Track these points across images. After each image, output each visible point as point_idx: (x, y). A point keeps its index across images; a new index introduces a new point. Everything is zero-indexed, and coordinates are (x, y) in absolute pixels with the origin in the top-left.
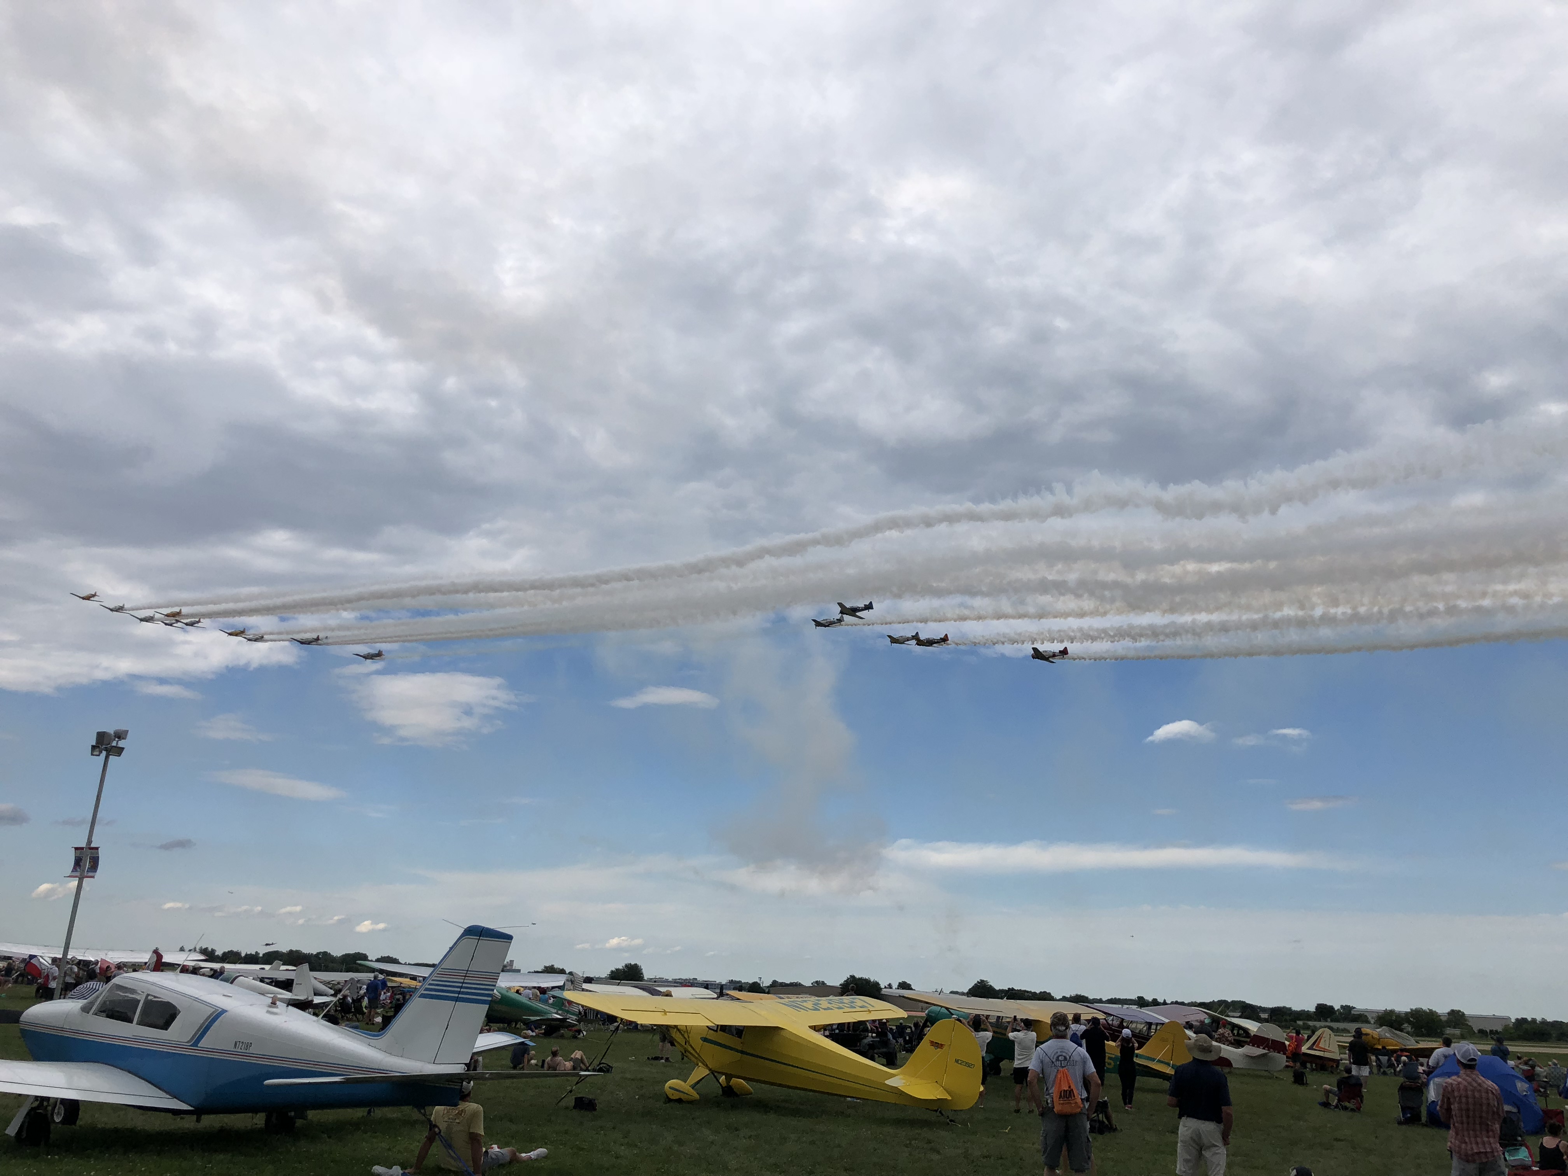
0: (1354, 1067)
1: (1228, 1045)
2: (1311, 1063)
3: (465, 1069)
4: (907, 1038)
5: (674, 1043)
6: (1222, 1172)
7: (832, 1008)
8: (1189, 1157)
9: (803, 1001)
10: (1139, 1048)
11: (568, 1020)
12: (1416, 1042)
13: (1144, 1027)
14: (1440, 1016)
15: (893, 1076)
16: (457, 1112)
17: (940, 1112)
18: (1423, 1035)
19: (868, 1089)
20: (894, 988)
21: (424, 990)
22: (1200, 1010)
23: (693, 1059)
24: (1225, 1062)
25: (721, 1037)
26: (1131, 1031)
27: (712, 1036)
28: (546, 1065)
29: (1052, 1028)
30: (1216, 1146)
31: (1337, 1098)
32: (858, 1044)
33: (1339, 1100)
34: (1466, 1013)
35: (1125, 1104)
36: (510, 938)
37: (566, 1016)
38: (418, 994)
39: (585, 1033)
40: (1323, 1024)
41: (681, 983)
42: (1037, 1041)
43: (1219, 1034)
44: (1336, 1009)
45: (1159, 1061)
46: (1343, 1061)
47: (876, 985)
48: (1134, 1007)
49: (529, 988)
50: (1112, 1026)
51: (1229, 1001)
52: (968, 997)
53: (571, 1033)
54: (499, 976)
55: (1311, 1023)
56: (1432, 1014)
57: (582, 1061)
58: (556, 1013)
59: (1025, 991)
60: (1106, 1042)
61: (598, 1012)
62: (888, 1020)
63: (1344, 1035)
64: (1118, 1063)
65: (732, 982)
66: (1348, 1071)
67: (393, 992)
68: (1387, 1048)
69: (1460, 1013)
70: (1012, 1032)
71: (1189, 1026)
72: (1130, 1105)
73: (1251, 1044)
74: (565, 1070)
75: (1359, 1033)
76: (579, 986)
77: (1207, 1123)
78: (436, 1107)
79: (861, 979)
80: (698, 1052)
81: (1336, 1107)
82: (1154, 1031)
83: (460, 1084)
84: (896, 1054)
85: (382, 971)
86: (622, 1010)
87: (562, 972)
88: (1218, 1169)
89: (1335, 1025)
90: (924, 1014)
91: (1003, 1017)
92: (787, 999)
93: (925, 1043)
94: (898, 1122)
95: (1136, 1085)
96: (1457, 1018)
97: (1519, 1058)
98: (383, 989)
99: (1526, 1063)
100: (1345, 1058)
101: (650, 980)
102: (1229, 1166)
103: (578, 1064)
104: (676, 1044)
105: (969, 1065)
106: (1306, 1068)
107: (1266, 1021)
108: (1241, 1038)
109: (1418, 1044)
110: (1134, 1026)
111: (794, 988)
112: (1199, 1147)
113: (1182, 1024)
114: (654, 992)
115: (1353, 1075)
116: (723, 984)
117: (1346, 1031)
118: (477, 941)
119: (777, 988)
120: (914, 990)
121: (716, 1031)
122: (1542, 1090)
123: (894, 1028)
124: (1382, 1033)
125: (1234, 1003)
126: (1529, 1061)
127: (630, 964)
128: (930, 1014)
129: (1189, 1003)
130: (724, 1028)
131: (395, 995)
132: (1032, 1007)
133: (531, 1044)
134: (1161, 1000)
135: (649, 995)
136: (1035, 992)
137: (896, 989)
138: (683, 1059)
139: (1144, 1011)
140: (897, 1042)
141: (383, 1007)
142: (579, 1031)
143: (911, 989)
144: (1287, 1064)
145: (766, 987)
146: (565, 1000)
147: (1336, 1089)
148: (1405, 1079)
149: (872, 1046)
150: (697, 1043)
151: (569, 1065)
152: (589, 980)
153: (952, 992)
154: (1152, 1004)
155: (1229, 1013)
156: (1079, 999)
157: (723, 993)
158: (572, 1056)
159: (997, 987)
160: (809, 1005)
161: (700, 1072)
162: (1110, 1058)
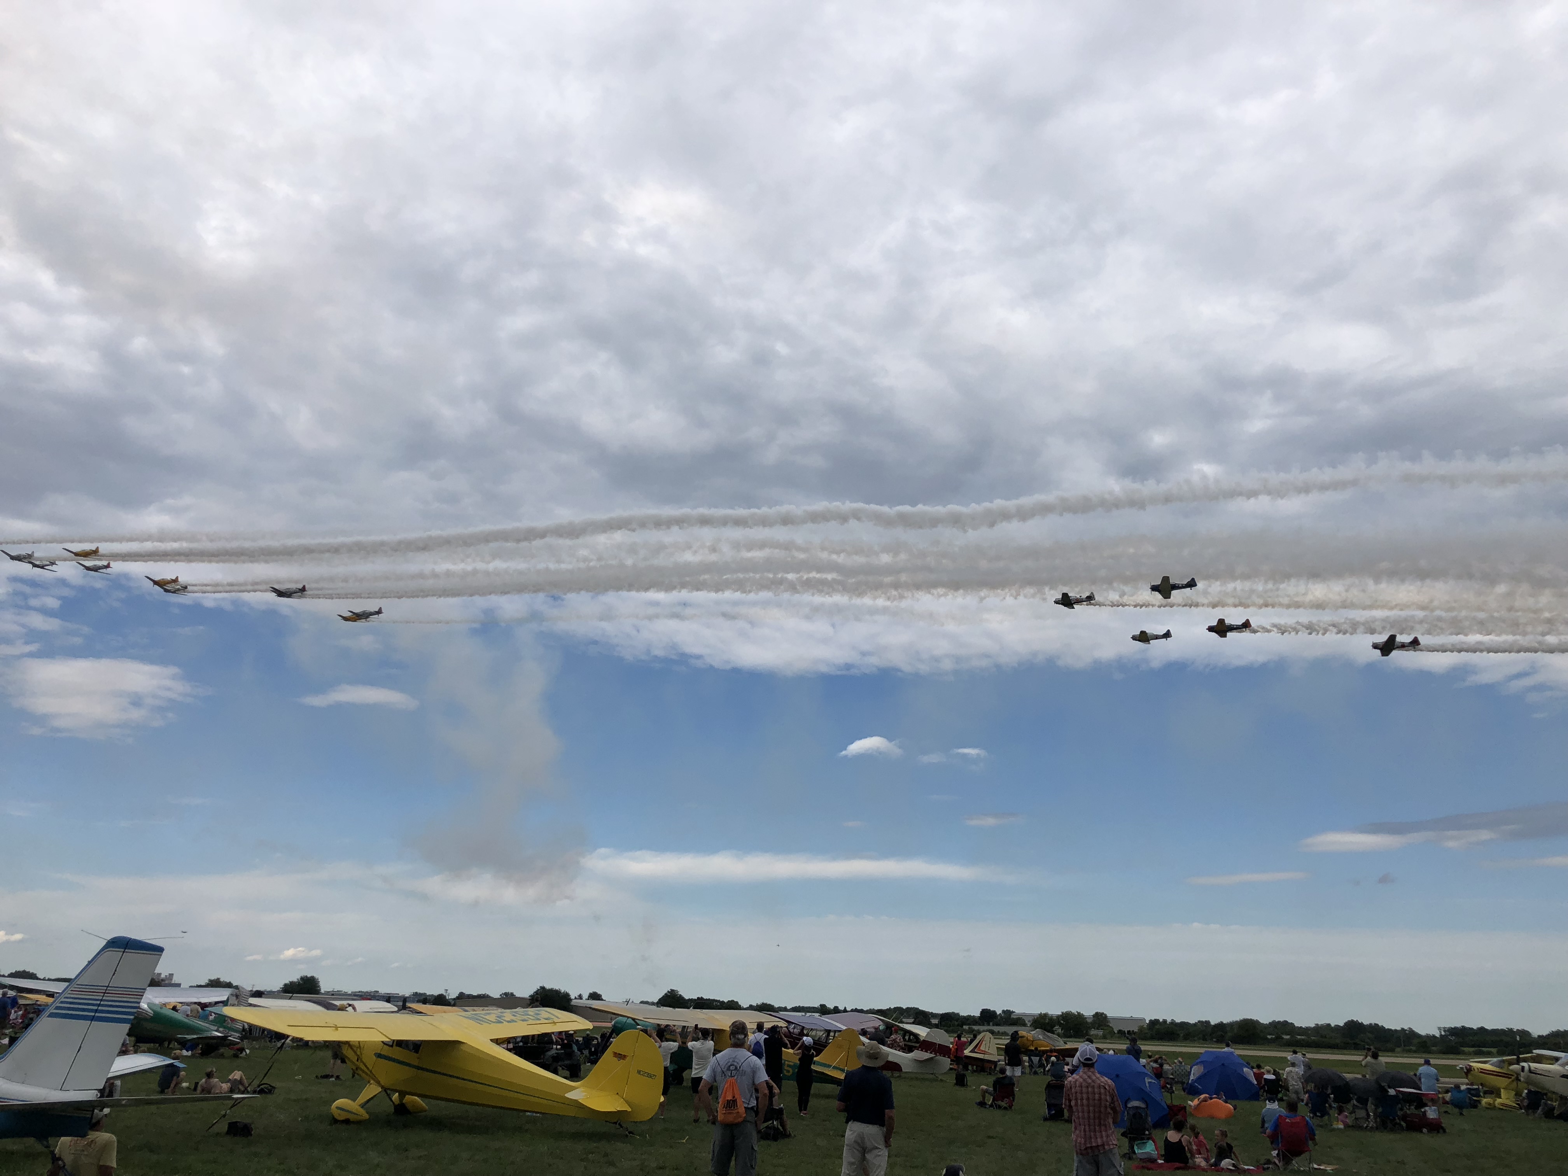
0: (1008, 1067)
1: (899, 1051)
2: (973, 1065)
3: (97, 1095)
4: (593, 1050)
5: (345, 1060)
6: (883, 1173)
7: (517, 1020)
8: (853, 1160)
9: (487, 1013)
10: (816, 1056)
11: (230, 1038)
12: (1065, 1043)
13: (823, 1034)
14: (1086, 1018)
15: (574, 1088)
16: (86, 1143)
17: (620, 1124)
18: (1070, 1037)
19: (546, 1101)
20: (584, 999)
21: (55, 1009)
22: (875, 1017)
23: (364, 1075)
24: (894, 1067)
25: (397, 1053)
26: (813, 1040)
27: (386, 1051)
28: (199, 1088)
29: (732, 1037)
30: (877, 1148)
31: (992, 1097)
32: (542, 1057)
33: (993, 1100)
34: (1108, 1015)
35: (801, 1110)
36: (159, 950)
37: (228, 1033)
38: (47, 1013)
39: (248, 1051)
40: (986, 1028)
41: (361, 996)
42: (714, 1049)
43: (891, 1040)
44: (998, 1014)
45: (835, 1068)
46: (1000, 1063)
47: (566, 996)
48: (817, 1015)
49: (188, 1004)
50: (793, 1034)
51: (904, 1008)
52: (657, 1007)
53: (232, 1052)
54: (144, 993)
55: (976, 1028)
56: (1080, 1015)
57: (241, 1082)
58: (216, 1031)
59: (714, 1000)
60: (783, 1049)
61: (263, 1030)
62: (575, 1032)
63: (1003, 1037)
64: (796, 1070)
65: (416, 994)
66: (1003, 1071)
67: (26, 1010)
68: (1039, 1049)
69: (1103, 1016)
70: (693, 1040)
71: (864, 1033)
72: (805, 1112)
73: (920, 1049)
74: (221, 1093)
75: (1015, 1036)
76: (245, 1000)
77: (871, 1126)
78: (62, 1138)
79: (551, 990)
80: (370, 1068)
81: (991, 1106)
82: (832, 1038)
83: (91, 1113)
84: (580, 1066)
85: (12, 988)
86: (289, 1026)
87: (229, 985)
88: (879, 1170)
89: (996, 1029)
90: (610, 1025)
91: (688, 1027)
92: (471, 1011)
93: (608, 1054)
94: (577, 1136)
95: (812, 1092)
96: (1100, 1019)
97: (1150, 1057)
98: (13, 1007)
99: (1156, 1061)
100: (1000, 1059)
101: (327, 993)
102: (891, 1166)
103: (236, 1086)
104: (347, 1060)
105: (650, 1076)
106: (967, 1070)
107: (936, 1026)
108: (912, 1043)
109: (1066, 1045)
110: (814, 1033)
111: (482, 1000)
112: (863, 1149)
113: (858, 1032)
114: (329, 1006)
115: (1007, 1076)
116: (407, 997)
117: (1005, 1034)
118: (122, 953)
119: (464, 1000)
120: (605, 1000)
121: (392, 1046)
122: (1169, 1086)
123: (580, 1039)
124: (1036, 1035)
125: (909, 1010)
126: (1159, 1059)
127: (306, 976)
128: (617, 1025)
129: (867, 1011)
130: (400, 1043)
131: (29, 1013)
132: (717, 1017)
133: (181, 1065)
134: (841, 1008)
135: (323, 1009)
136: (723, 1001)
137: (586, 999)
138: (353, 1076)
139: (823, 1019)
140: (582, 1053)
141: (13, 1027)
142: (242, 1050)
143: (602, 1000)
144: (951, 1066)
145: (451, 999)
146: (228, 1017)
147: (992, 1089)
148: (1053, 1078)
149: (556, 1058)
150: (369, 1059)
151: (225, 1086)
152: (259, 994)
153: (642, 1002)
154: (833, 1012)
155: (904, 1020)
156: (765, 1008)
157: (405, 1005)
158: (230, 1077)
159: (687, 996)
160: (492, 1017)
161: (371, 1090)
162: (789, 1066)
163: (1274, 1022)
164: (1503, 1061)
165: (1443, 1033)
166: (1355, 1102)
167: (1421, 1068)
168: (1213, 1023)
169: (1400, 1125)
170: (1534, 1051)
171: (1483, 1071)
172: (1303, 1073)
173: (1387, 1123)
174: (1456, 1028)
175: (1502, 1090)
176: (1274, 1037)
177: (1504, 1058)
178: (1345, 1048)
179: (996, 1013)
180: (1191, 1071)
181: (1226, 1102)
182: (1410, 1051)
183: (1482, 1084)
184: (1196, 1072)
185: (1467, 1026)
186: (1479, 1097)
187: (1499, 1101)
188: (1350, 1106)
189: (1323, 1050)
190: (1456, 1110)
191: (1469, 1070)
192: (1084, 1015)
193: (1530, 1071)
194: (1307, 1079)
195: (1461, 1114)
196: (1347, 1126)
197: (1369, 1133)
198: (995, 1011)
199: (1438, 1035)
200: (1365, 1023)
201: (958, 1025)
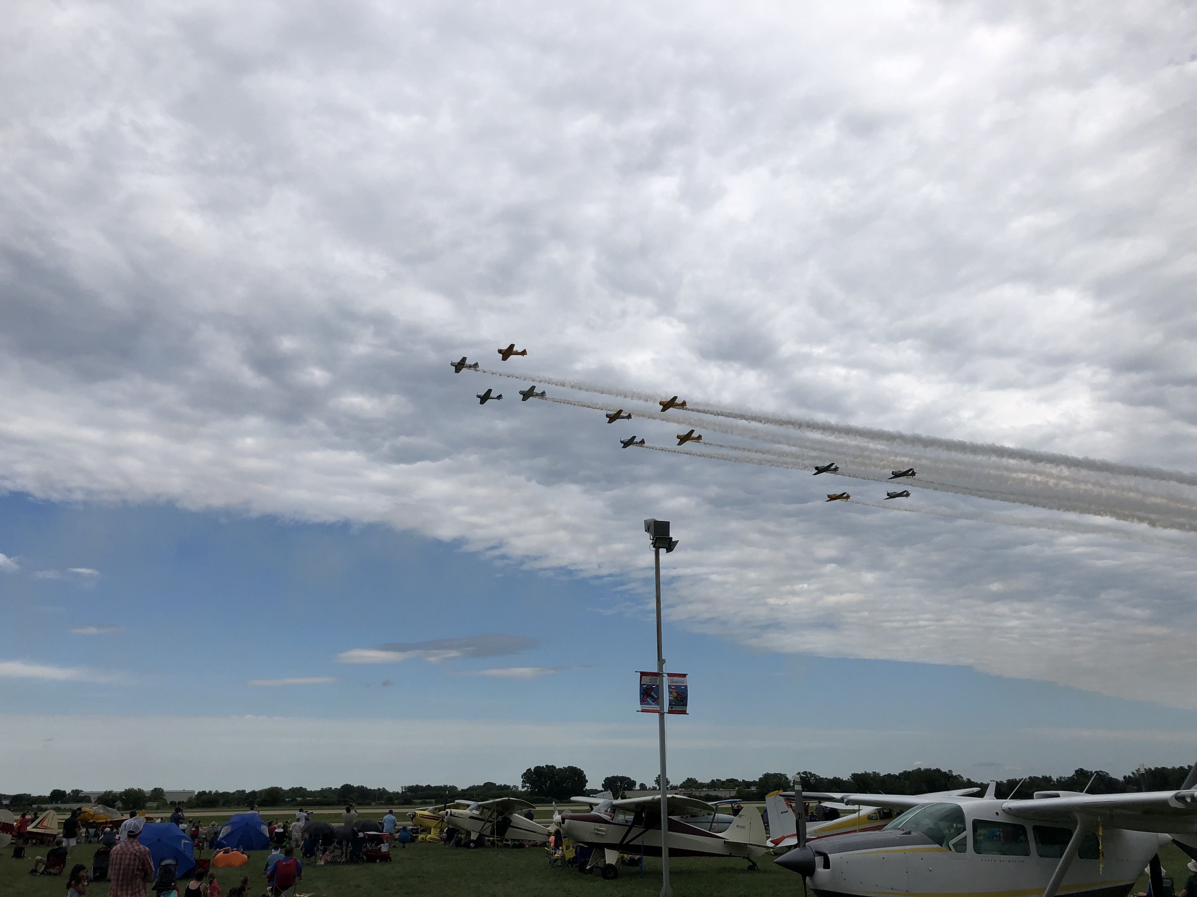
2: (32, 839)
12: (121, 815)
14: (145, 793)
34: (164, 790)
40: (52, 806)
55: (43, 806)
56: (140, 791)
69: (161, 790)
75: (78, 811)
89: (61, 806)
96: (158, 793)
97: (189, 822)
99: (194, 825)
100: (60, 832)
107: (7, 807)
115: (61, 847)
122: (200, 845)
124: (97, 810)
147: (45, 859)
163: (293, 788)
164: (436, 809)
165: (404, 790)
166: (336, 845)
167: (386, 817)
168: (247, 792)
169: (362, 858)
170: (456, 801)
171: (423, 816)
172: (304, 825)
173: (354, 858)
174: (412, 787)
175: (432, 829)
176: (290, 799)
177: (437, 806)
178: (338, 805)
179: (66, 793)
180: (221, 831)
181: (243, 853)
182: (380, 804)
183: (420, 825)
184: (224, 831)
185: (419, 785)
186: (417, 834)
187: (429, 836)
188: (331, 848)
189: (323, 807)
190: (401, 845)
191: (414, 815)
192: (144, 791)
193: (451, 815)
194: (305, 830)
195: (404, 847)
196: (327, 862)
197: (341, 867)
198: (65, 791)
199: (400, 792)
200: (355, 786)
201: (28, 804)
